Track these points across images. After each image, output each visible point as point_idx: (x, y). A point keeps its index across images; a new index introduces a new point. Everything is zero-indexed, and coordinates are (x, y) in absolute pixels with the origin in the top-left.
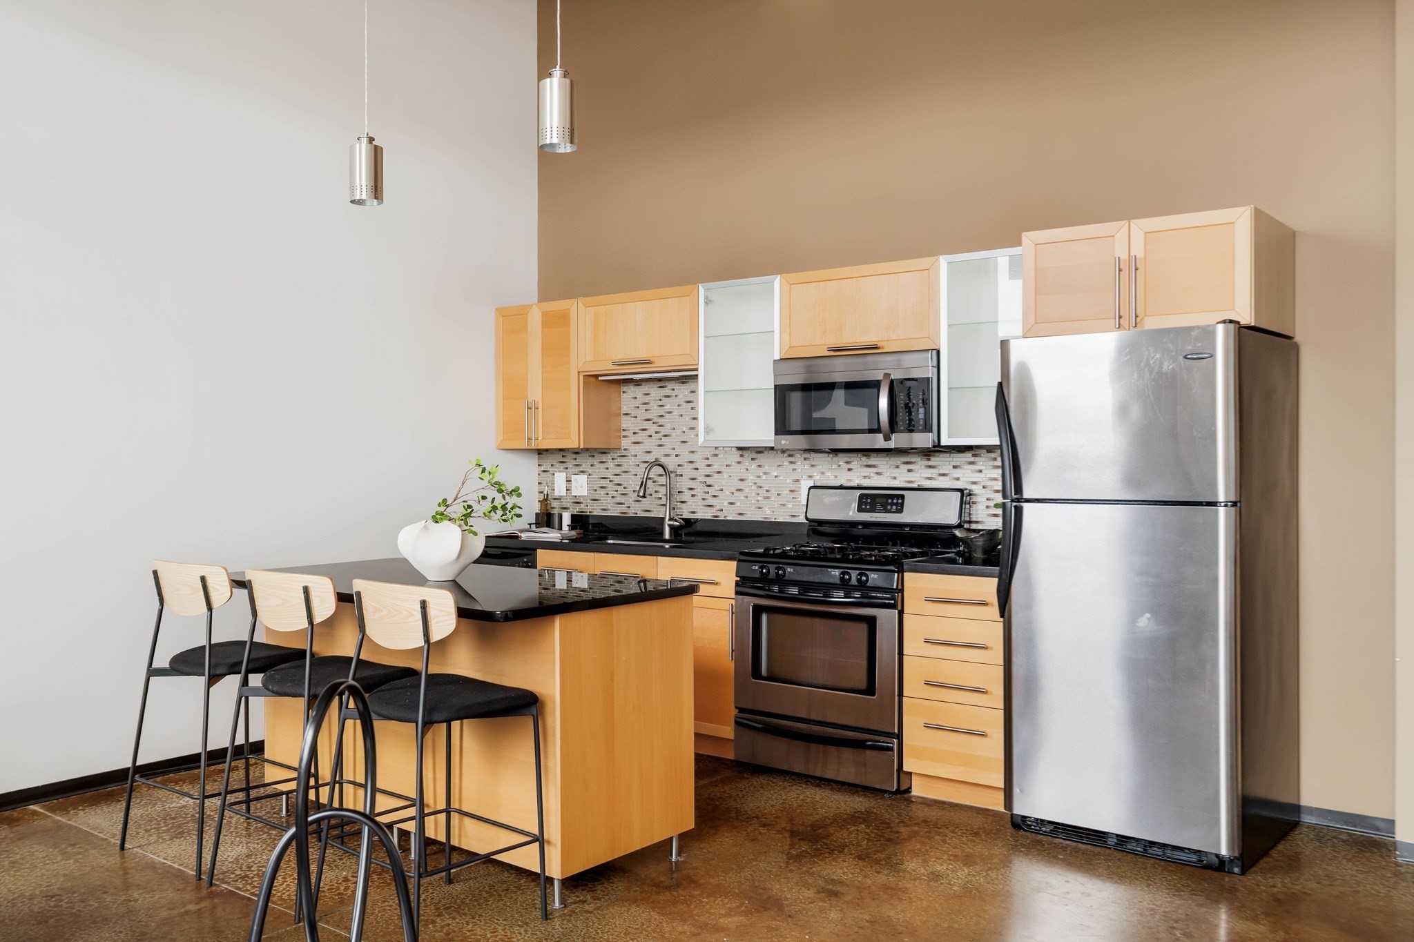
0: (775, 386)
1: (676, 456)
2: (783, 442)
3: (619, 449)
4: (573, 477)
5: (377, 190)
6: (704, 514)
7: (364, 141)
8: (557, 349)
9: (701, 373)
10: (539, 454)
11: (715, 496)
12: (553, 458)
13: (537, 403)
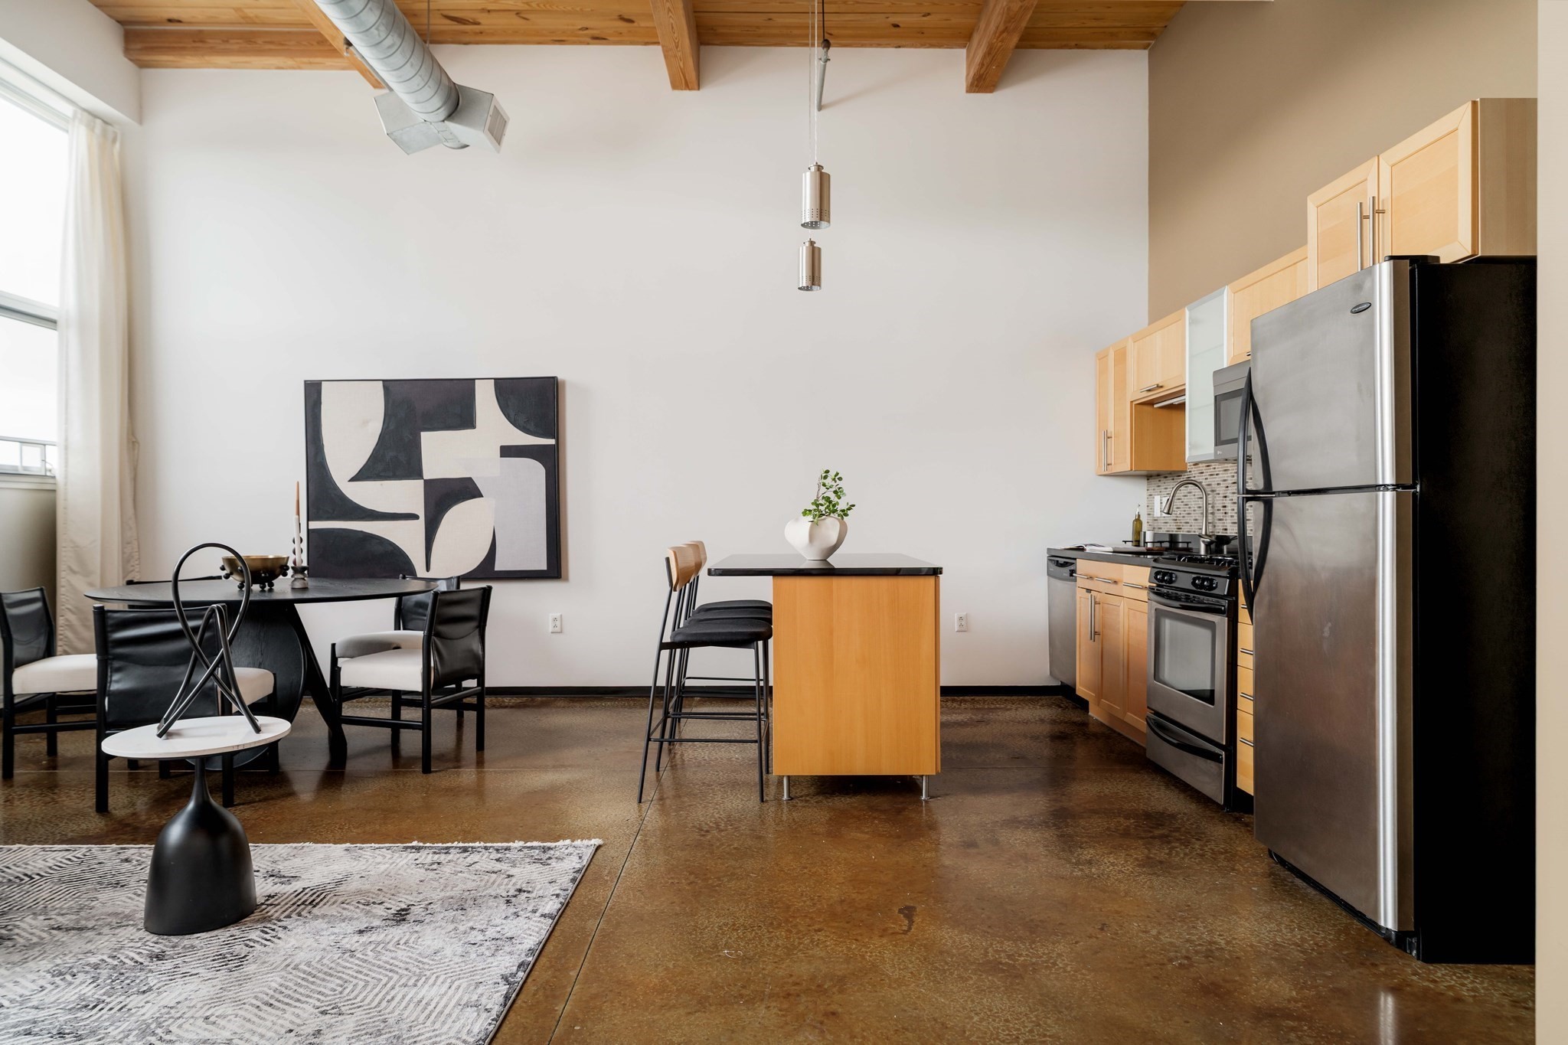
0: (1216, 397)
1: (1217, 474)
2: (1220, 453)
3: (1186, 471)
4: (1163, 498)
7: (807, 244)
8: (1121, 383)
9: (1187, 397)
10: (1148, 479)
12: (1154, 482)
13: (1111, 432)
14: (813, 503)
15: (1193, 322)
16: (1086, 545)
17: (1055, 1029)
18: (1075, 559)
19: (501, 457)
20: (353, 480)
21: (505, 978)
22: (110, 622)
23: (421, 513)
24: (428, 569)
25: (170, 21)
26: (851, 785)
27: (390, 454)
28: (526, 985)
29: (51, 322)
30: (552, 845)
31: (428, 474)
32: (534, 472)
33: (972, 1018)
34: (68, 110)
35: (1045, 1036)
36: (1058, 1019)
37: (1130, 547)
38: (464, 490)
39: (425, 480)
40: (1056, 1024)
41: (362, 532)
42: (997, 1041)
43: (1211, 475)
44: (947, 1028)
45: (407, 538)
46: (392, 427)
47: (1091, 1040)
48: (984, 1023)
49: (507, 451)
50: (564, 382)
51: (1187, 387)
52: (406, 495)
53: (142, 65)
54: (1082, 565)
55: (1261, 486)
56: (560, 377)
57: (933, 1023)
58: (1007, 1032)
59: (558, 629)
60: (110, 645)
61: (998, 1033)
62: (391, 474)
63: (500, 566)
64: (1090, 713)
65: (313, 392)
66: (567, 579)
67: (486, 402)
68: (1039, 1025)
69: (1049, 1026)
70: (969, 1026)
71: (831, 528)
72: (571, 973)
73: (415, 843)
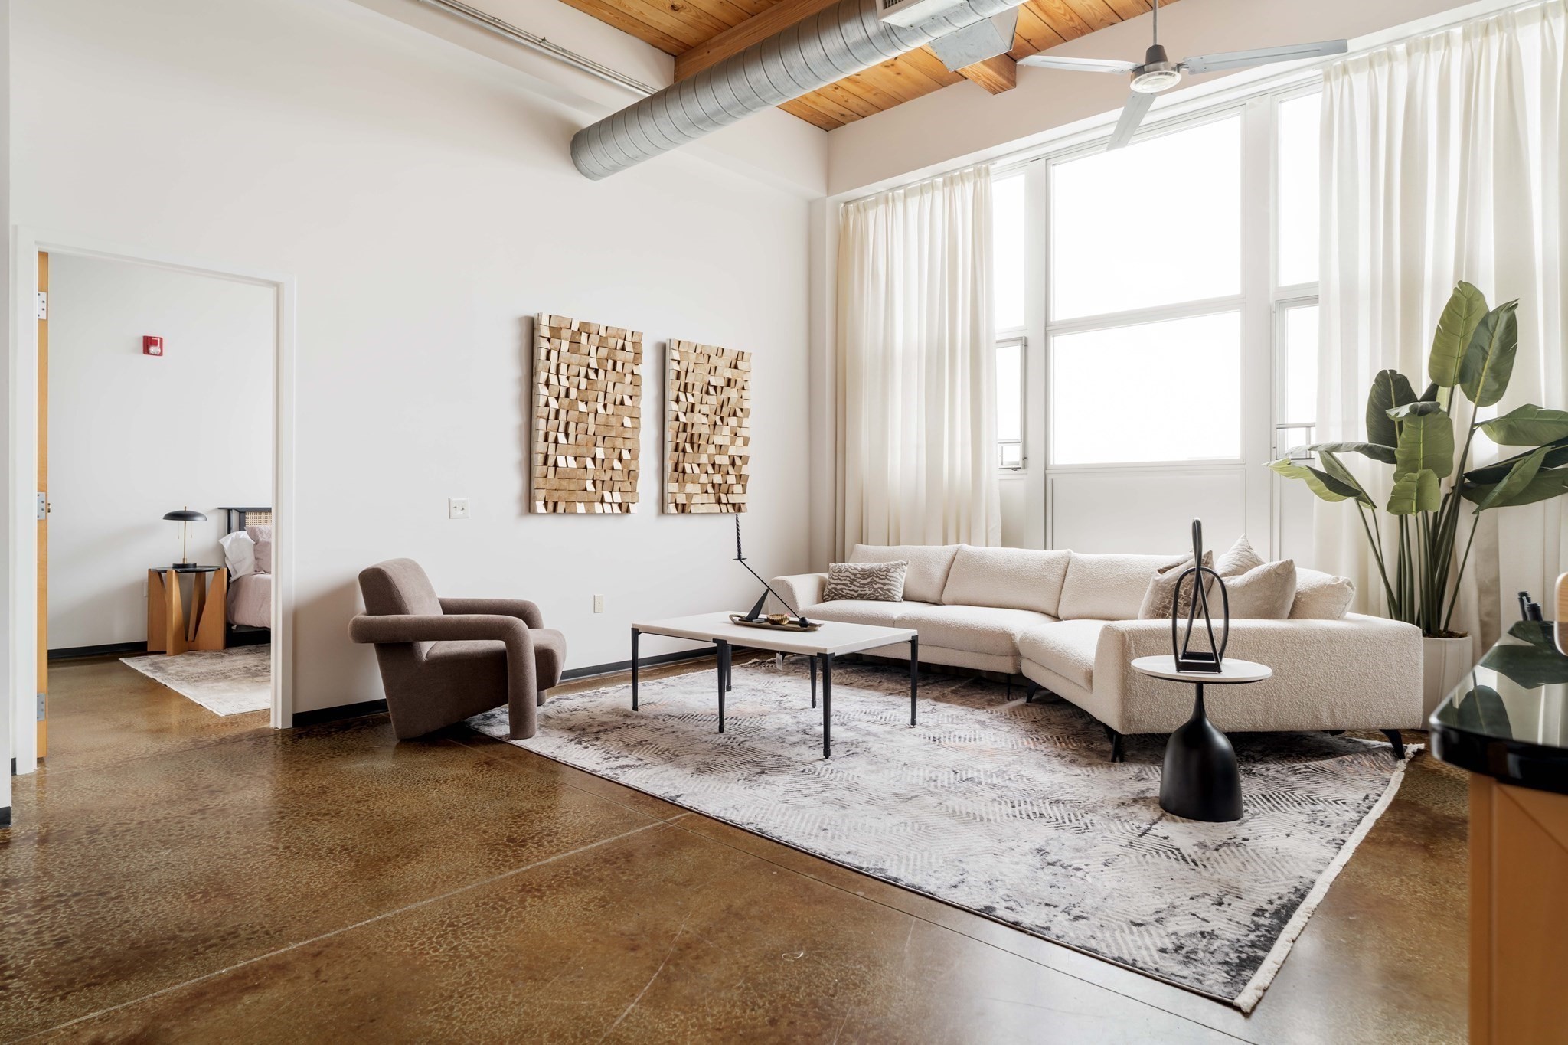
17: (428, 1021)
33: (515, 996)
35: (436, 1010)
36: (429, 1033)
40: (430, 1026)
42: (477, 986)
44: (530, 978)
47: (388, 1025)
48: (500, 996)
57: (545, 977)
58: (474, 997)
61: (482, 993)
68: (446, 1018)
69: (436, 1021)
70: (512, 988)
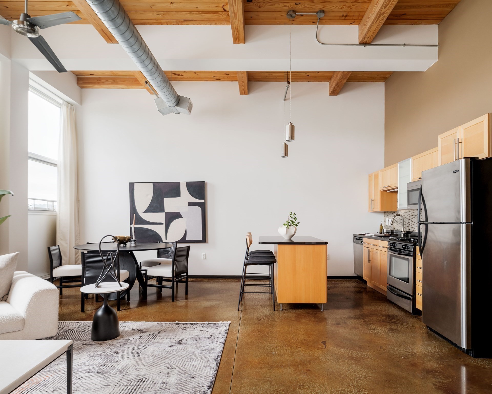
0: (408, 191)
1: (407, 213)
2: (409, 207)
3: (397, 211)
4: (389, 219)
5: (286, 154)
6: (411, 230)
7: (284, 144)
8: (377, 184)
9: (398, 190)
10: (384, 213)
11: (413, 225)
12: (386, 214)
13: (373, 199)
14: (287, 222)
15: (400, 167)
16: (366, 233)
17: (371, 375)
18: (363, 238)
19: (188, 205)
20: (143, 213)
21: (215, 360)
22: (86, 256)
23: (164, 222)
24: (166, 239)
25: (91, 75)
26: (300, 306)
27: (155, 205)
28: (221, 362)
29: (55, 165)
30: (217, 323)
31: (166, 211)
32: (198, 210)
33: (348, 372)
34: (61, 101)
35: (369, 377)
36: (372, 372)
37: (379, 234)
38: (177, 215)
39: (165, 213)
40: (372, 373)
41: (146, 228)
42: (356, 378)
43: (405, 213)
44: (341, 374)
45: (160, 230)
46: (155, 197)
47: (382, 378)
48: (351, 373)
49: (190, 204)
50: (207, 183)
51: (398, 187)
52: (160, 217)
53: (82, 88)
54: (365, 240)
55: (424, 220)
56: (206, 181)
57: (337, 373)
58: (358, 375)
59: (205, 258)
60: (85, 263)
61: (356, 376)
62: (155, 211)
63: (188, 239)
64: (367, 285)
65: (132, 186)
66: (208, 243)
67: (184, 189)
68: (367, 374)
69: (370, 374)
70: (347, 374)
71: (292, 229)
72: (233, 359)
73: (177, 322)
